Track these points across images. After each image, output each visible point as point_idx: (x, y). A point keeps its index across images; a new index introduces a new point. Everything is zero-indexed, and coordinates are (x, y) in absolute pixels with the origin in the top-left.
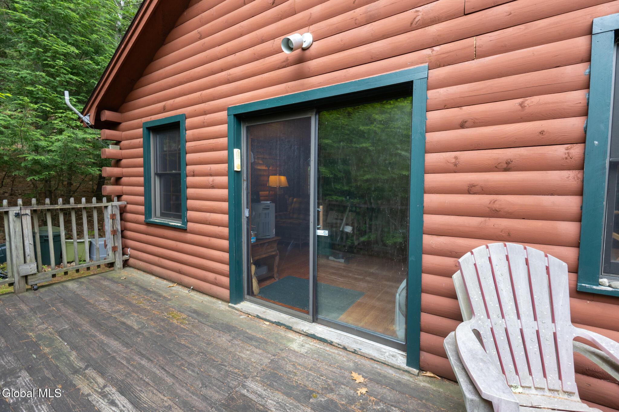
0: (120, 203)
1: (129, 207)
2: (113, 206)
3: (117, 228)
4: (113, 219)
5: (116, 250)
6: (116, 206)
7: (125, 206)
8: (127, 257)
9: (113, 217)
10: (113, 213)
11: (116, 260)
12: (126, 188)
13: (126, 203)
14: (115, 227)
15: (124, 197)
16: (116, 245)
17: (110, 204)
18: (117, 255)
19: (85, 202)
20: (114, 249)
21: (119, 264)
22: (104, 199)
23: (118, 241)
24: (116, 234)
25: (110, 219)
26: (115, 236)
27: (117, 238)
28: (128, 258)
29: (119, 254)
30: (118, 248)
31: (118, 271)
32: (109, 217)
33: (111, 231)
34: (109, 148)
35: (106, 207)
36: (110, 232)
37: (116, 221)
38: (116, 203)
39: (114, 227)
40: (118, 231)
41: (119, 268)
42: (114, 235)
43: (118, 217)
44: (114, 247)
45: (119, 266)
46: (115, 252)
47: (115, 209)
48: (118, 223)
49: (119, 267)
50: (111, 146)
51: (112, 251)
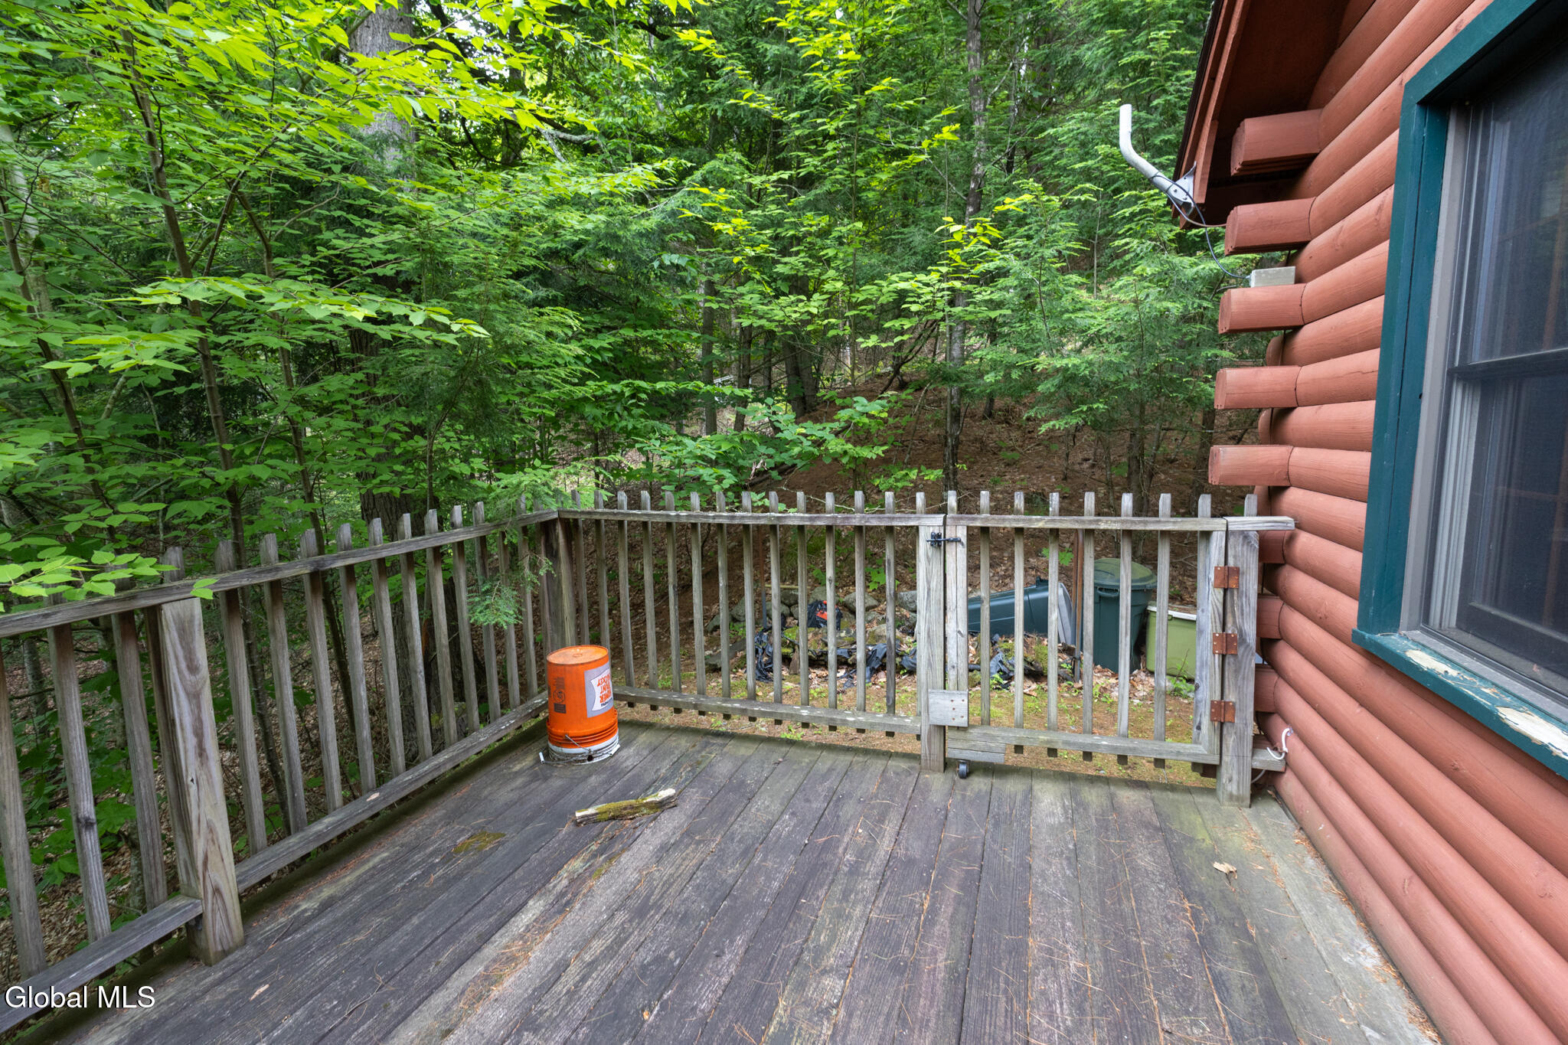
0: (1265, 523)
1: (1306, 543)
2: (1233, 532)
3: (1241, 631)
4: (1225, 591)
5: (1228, 717)
6: (1244, 535)
7: (1292, 538)
8: (1273, 762)
9: (1228, 578)
10: (1231, 563)
11: (1225, 758)
12: (1303, 458)
13: (1292, 525)
14: (1234, 622)
15: (1294, 497)
16: (1231, 697)
17: (1218, 525)
18: (1230, 741)
19: (1130, 511)
20: (1222, 713)
21: (1234, 780)
22: (1205, 503)
23: (1240, 683)
24: (1235, 655)
25: (1216, 587)
26: (1229, 660)
27: (1237, 671)
28: (1280, 768)
29: (1240, 738)
30: (1238, 713)
31: (1229, 808)
32: (1212, 576)
33: (1215, 638)
34: (1247, 284)
35: (1207, 535)
36: (1209, 638)
37: (1240, 597)
38: (1250, 522)
39: (1229, 625)
40: (1243, 640)
41: (1231, 797)
42: (1224, 657)
43: (1250, 582)
44: (1219, 703)
45: (1232, 788)
46: (1222, 724)
47: (1239, 548)
48: (1246, 610)
49: (1235, 792)
50: (1258, 276)
51: (1212, 720)
